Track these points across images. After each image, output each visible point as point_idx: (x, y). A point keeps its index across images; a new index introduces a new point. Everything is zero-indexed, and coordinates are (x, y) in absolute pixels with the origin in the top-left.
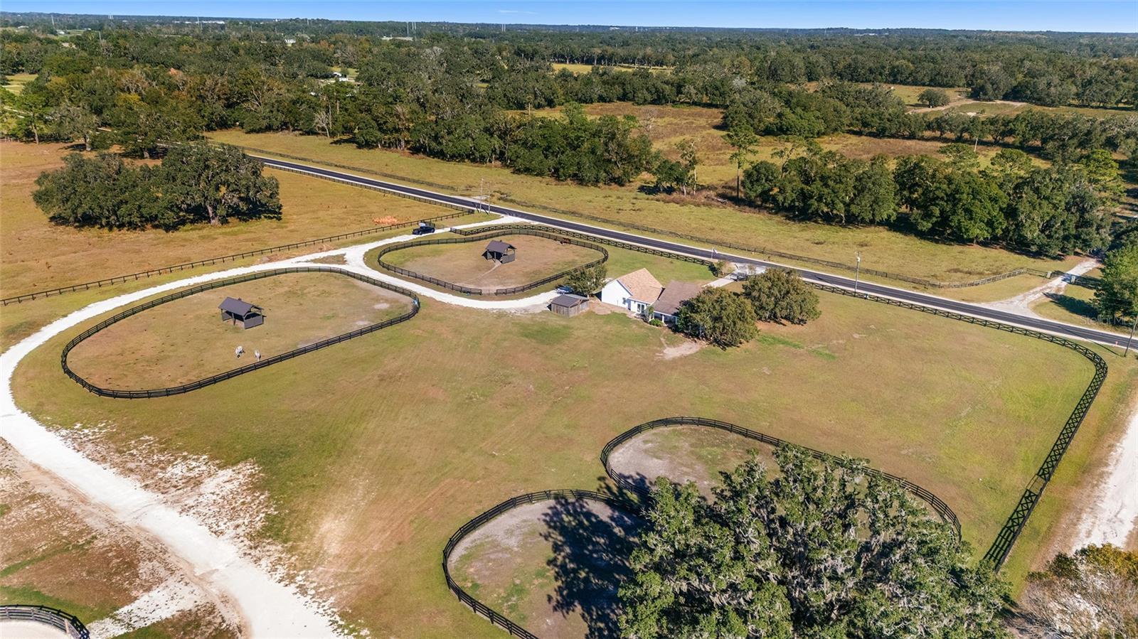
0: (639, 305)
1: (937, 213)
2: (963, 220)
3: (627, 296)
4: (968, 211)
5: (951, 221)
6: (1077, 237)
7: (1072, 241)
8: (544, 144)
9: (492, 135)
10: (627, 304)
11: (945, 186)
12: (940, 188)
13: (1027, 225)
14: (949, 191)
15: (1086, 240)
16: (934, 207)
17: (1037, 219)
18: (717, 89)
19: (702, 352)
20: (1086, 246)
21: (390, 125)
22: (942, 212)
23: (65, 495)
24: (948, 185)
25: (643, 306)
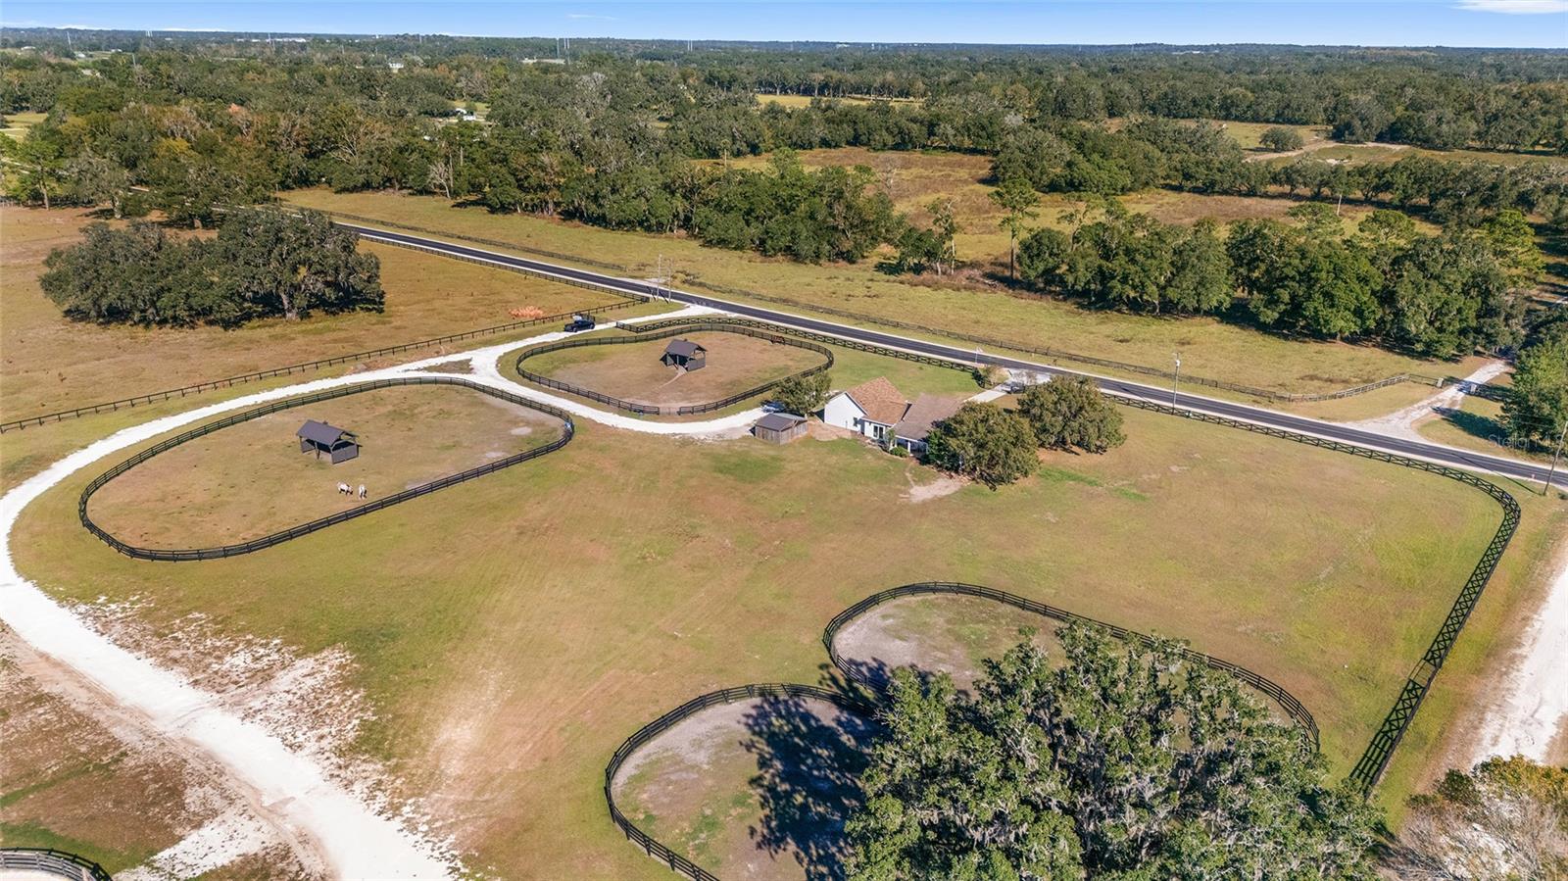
0: (876, 428)
1: (1286, 297)
2: (1321, 308)
3: (860, 415)
4: (1328, 296)
5: (1304, 309)
6: (1478, 330)
7: (1472, 336)
8: (745, 206)
9: (673, 193)
10: (859, 426)
11: (1296, 262)
12: (1290, 264)
13: (1409, 314)
14: (1302, 269)
15: (1491, 335)
16: (1282, 290)
17: (1424, 306)
18: (983, 128)
19: (963, 492)
20: (1490, 342)
21: (533, 181)
22: (1293, 297)
23: (84, 696)
24: (1301, 259)
25: (881, 429)
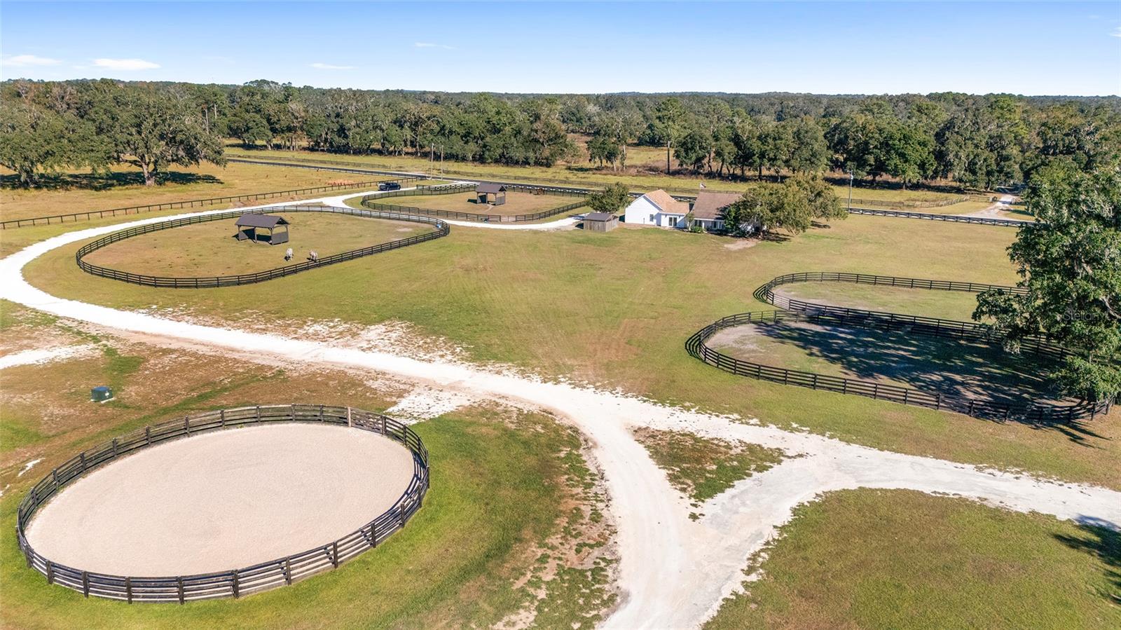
0: (671, 219)
2: (898, 163)
3: (655, 212)
4: (902, 156)
5: (887, 166)
6: (1000, 171)
7: (996, 174)
9: (401, 126)
10: (655, 221)
11: (877, 136)
13: (955, 164)
14: (881, 140)
15: (1009, 173)
17: (963, 158)
19: (758, 245)
20: (1008, 177)
21: (284, 123)
23: (204, 349)
24: (880, 134)
25: (675, 219)
